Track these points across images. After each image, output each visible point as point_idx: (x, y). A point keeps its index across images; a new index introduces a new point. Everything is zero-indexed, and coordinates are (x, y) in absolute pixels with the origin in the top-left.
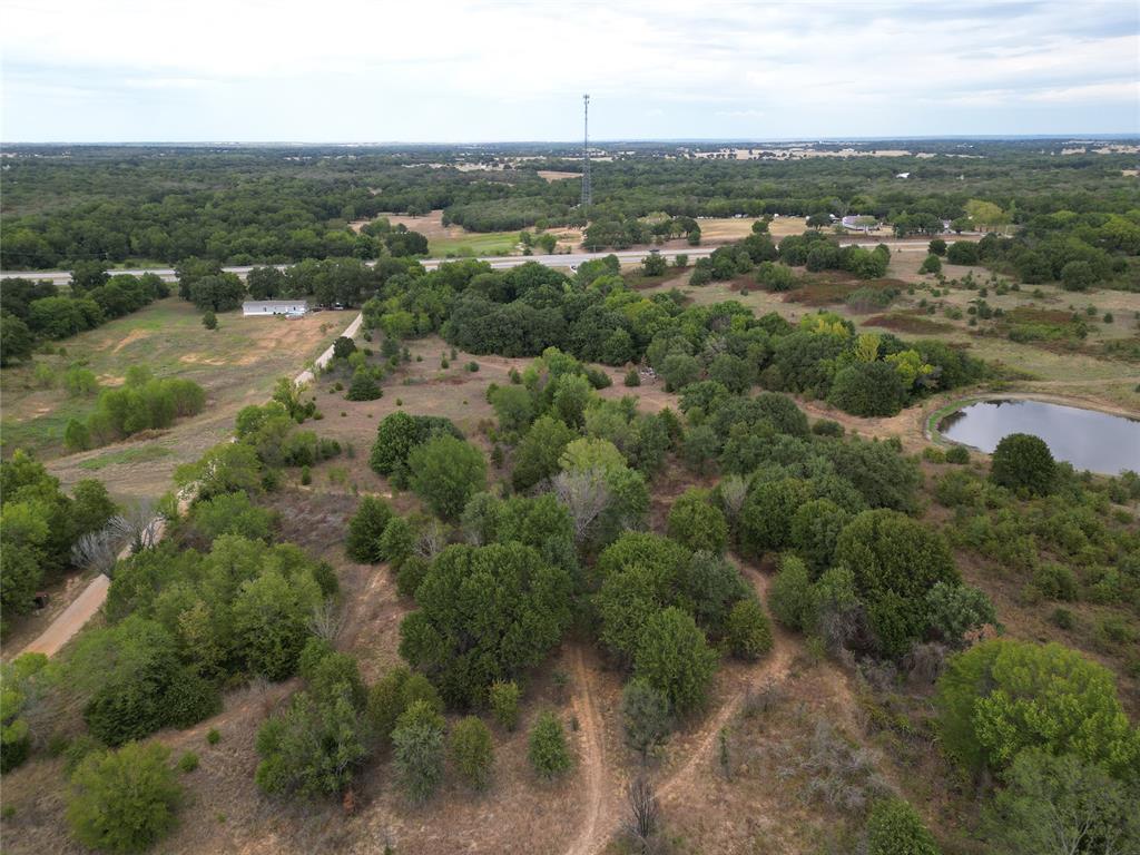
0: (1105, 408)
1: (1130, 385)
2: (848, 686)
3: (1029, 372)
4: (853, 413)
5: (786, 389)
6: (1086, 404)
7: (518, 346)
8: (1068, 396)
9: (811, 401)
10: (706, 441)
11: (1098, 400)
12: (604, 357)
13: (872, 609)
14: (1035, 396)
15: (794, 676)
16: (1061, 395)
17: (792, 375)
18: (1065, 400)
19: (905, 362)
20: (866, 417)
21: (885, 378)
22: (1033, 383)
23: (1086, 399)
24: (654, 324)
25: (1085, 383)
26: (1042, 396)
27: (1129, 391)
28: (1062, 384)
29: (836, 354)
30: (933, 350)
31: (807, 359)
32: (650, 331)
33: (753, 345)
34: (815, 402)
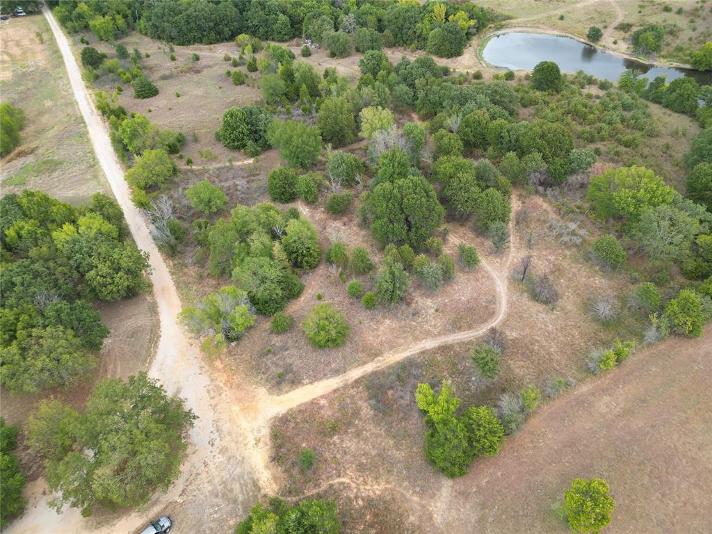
0: (548, 32)
1: (555, 15)
2: (544, 201)
3: (506, 13)
4: (441, 57)
5: (397, 45)
6: (539, 30)
7: (213, 35)
8: (530, 27)
9: (415, 51)
11: (544, 27)
12: (275, 35)
13: (552, 168)
14: (516, 29)
15: (523, 203)
16: (527, 27)
17: (399, 35)
18: (530, 30)
19: (461, 20)
20: (449, 58)
21: (457, 33)
22: (512, 21)
23: (538, 27)
24: (302, 8)
25: (535, 17)
26: (519, 29)
27: (555, 19)
28: (525, 19)
29: (422, 19)
30: (472, 10)
31: (407, 25)
32: (302, 14)
33: (369, 17)
34: (417, 52)
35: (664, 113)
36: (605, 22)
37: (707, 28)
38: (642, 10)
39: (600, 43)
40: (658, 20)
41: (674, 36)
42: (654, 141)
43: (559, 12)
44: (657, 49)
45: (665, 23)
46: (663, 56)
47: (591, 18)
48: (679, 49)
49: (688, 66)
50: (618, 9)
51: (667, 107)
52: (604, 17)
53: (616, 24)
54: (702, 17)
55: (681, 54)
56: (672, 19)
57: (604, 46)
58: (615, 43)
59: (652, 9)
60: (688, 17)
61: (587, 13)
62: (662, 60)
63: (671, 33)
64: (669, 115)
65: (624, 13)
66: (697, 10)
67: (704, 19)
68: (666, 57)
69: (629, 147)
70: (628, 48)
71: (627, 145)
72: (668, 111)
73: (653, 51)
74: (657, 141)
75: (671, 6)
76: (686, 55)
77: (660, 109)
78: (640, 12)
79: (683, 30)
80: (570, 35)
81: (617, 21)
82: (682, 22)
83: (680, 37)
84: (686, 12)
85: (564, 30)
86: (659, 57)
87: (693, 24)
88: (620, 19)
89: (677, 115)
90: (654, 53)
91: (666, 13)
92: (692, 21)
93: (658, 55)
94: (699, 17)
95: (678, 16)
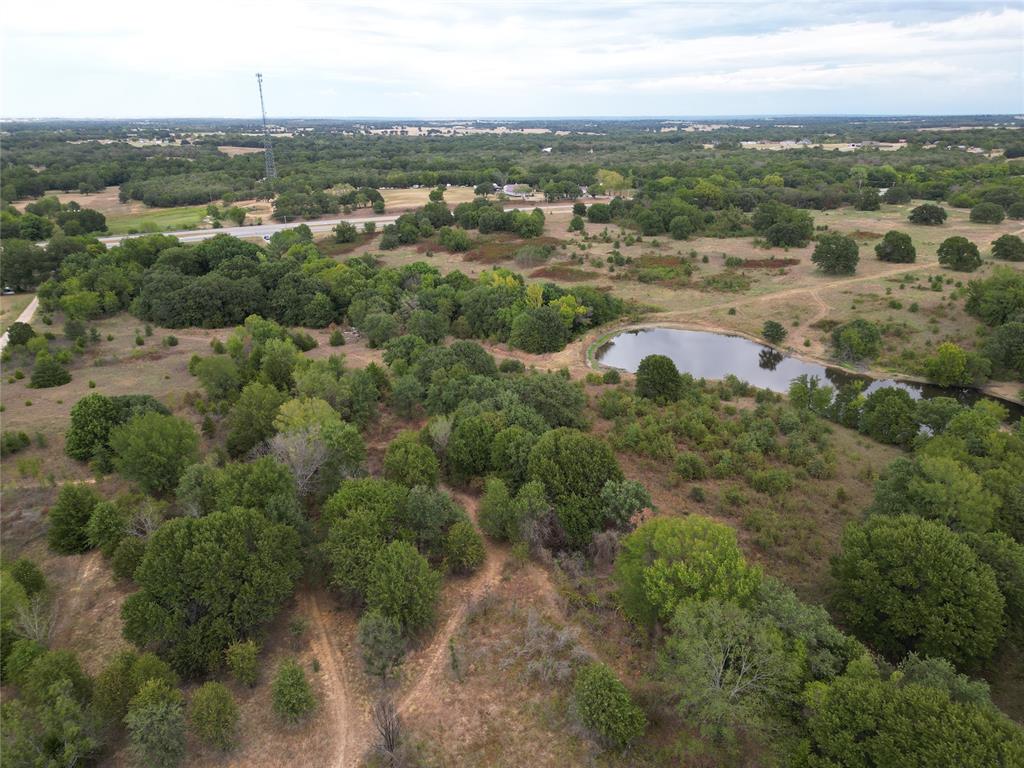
0: (709, 329)
1: (724, 309)
2: (550, 579)
3: (655, 305)
4: (530, 352)
5: (474, 336)
6: (696, 327)
8: (684, 322)
9: (495, 344)
10: (411, 389)
11: (704, 323)
12: (307, 320)
13: (561, 511)
14: (661, 324)
15: (506, 580)
16: (678, 322)
17: (478, 324)
18: (682, 326)
19: (565, 305)
20: (540, 354)
21: (551, 320)
22: (658, 314)
23: (695, 323)
24: (351, 287)
25: (695, 311)
26: (666, 324)
27: (724, 314)
28: (679, 313)
29: (511, 303)
30: (585, 294)
31: (488, 309)
32: (348, 294)
33: (442, 301)
34: (499, 345)
35: (859, 443)
36: (797, 317)
37: (958, 330)
38: (857, 306)
39: (783, 344)
40: (880, 318)
41: (903, 338)
42: (822, 486)
43: (730, 306)
44: (871, 353)
45: (890, 323)
46: (881, 364)
47: (778, 313)
48: (909, 356)
49: (922, 380)
50: (822, 304)
51: (867, 433)
52: (798, 312)
53: (813, 321)
54: (950, 317)
55: (911, 363)
56: (900, 317)
57: (788, 348)
58: (807, 344)
59: (872, 305)
60: (928, 316)
61: (772, 308)
62: (880, 369)
63: (898, 334)
64: (868, 447)
65: (830, 308)
66: (941, 307)
67: (953, 319)
68: (886, 366)
69: (763, 491)
70: (826, 351)
71: (761, 487)
72: (867, 441)
73: (865, 356)
74: (828, 486)
75: (902, 303)
76: (917, 364)
77: (854, 437)
78: (853, 308)
79: (917, 332)
80: (741, 334)
81: (816, 317)
82: (916, 321)
83: (912, 342)
84: (924, 310)
85: (733, 326)
86: (875, 364)
87: (933, 325)
88: (823, 314)
89: (884, 447)
90: (867, 359)
91: (895, 311)
92: (933, 321)
93: (872, 362)
94: (946, 316)
95: (912, 315)
